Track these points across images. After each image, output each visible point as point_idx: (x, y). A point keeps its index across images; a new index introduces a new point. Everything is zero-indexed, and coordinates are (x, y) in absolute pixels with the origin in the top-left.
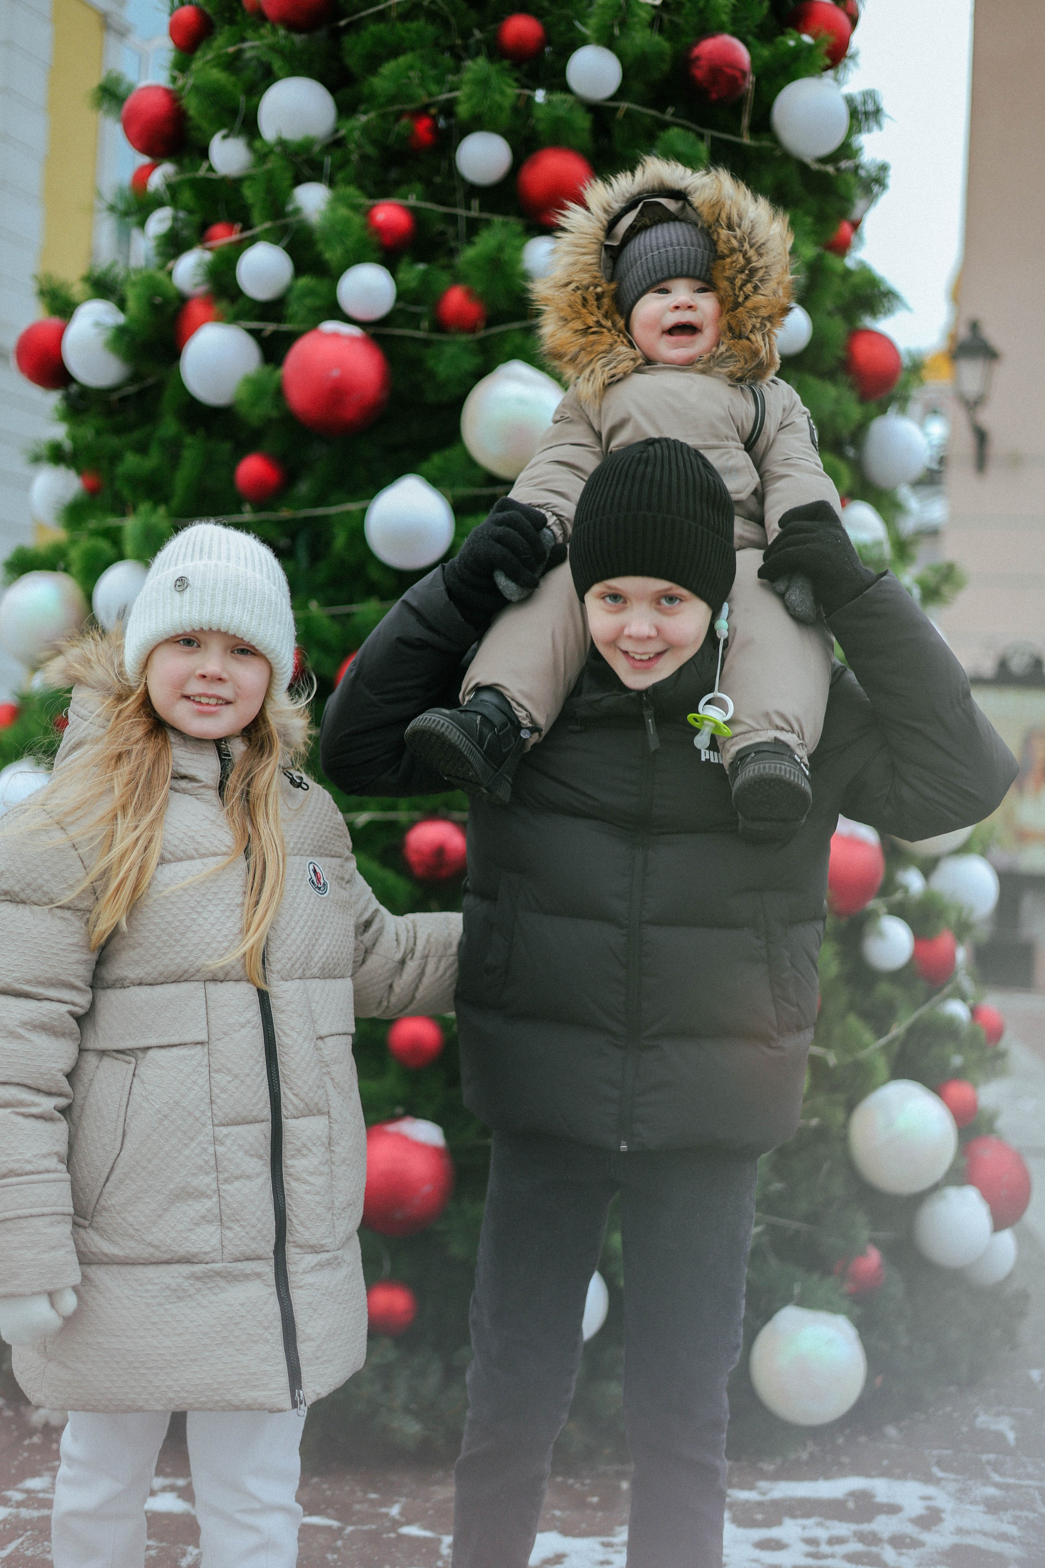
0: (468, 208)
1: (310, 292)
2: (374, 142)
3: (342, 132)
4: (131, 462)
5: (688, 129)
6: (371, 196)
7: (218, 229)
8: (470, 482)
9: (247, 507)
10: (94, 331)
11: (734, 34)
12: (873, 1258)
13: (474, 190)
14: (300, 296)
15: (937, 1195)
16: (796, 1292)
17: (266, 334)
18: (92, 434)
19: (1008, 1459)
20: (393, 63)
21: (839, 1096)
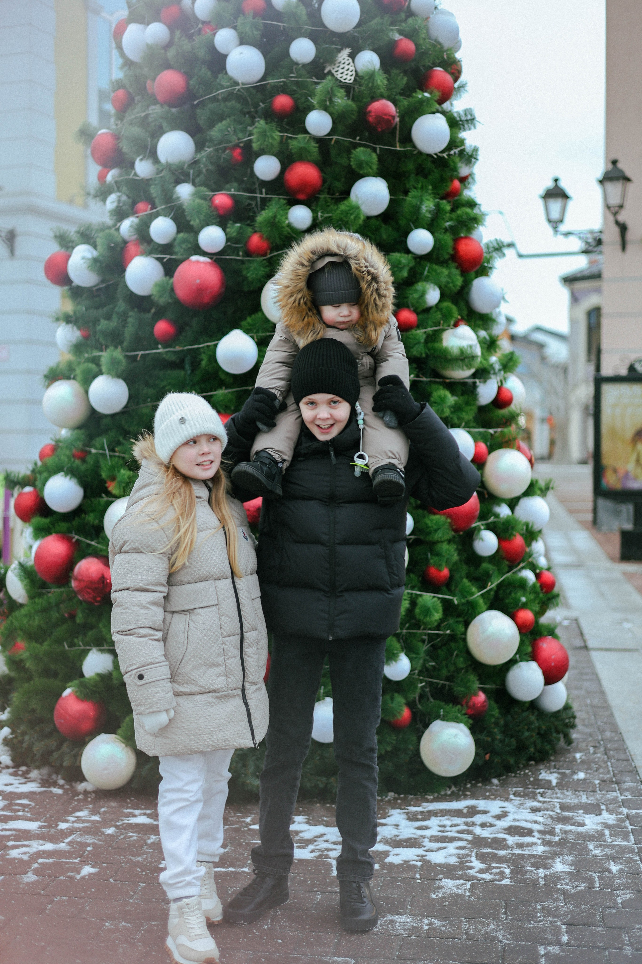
0: (261, 193)
1: (184, 241)
2: (212, 163)
3: (198, 158)
4: (104, 324)
5: (366, 146)
6: (213, 190)
7: (141, 206)
8: (267, 330)
9: (160, 346)
10: (83, 261)
11: (389, 98)
12: (482, 697)
13: (264, 184)
14: (180, 244)
15: (516, 666)
16: (442, 713)
17: (165, 260)
18: (84, 309)
19: (550, 791)
20: (220, 124)
21: (461, 619)
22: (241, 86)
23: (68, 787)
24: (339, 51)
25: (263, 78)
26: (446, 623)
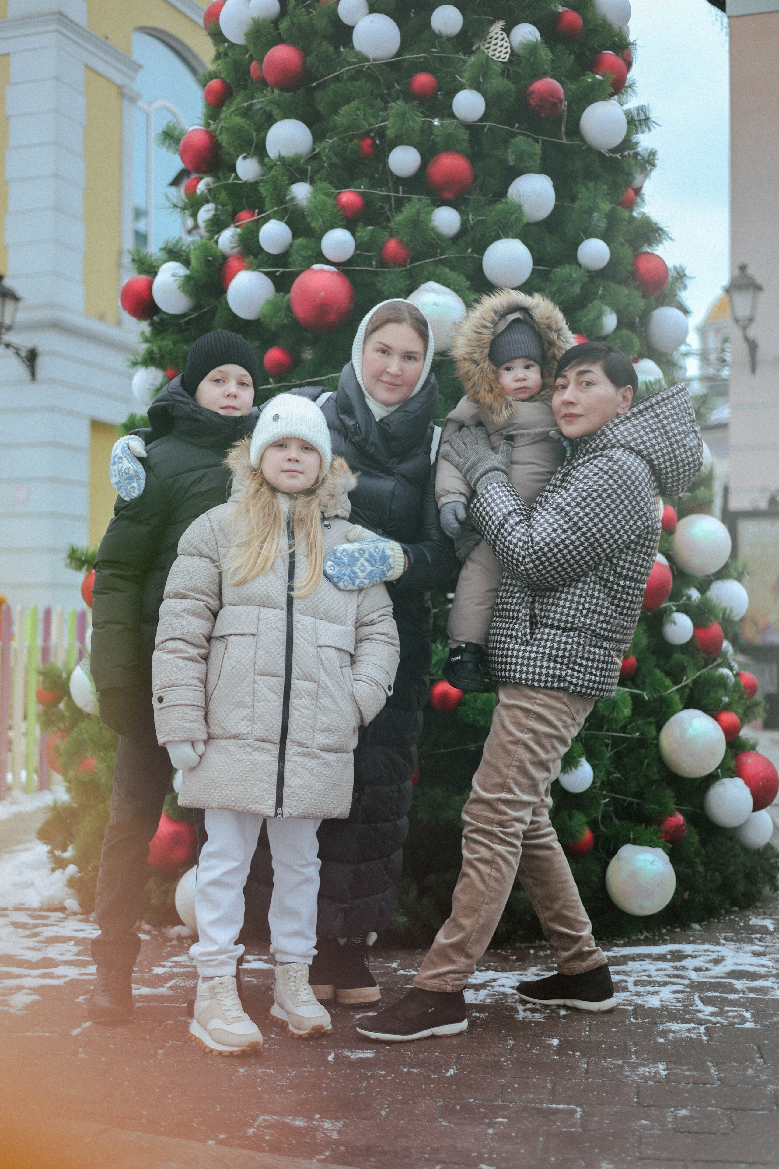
1: (304, 247)
2: (337, 155)
3: (317, 150)
5: (528, 136)
6: (337, 189)
7: (243, 214)
9: (271, 380)
10: (171, 280)
11: (553, 77)
12: (680, 818)
13: (399, 180)
14: (297, 250)
15: (717, 783)
16: (632, 836)
17: (278, 274)
18: (171, 344)
19: (768, 936)
20: (347, 107)
21: (653, 719)
22: (371, 62)
23: (156, 933)
24: (492, 23)
25: (399, 54)
26: (634, 724)
